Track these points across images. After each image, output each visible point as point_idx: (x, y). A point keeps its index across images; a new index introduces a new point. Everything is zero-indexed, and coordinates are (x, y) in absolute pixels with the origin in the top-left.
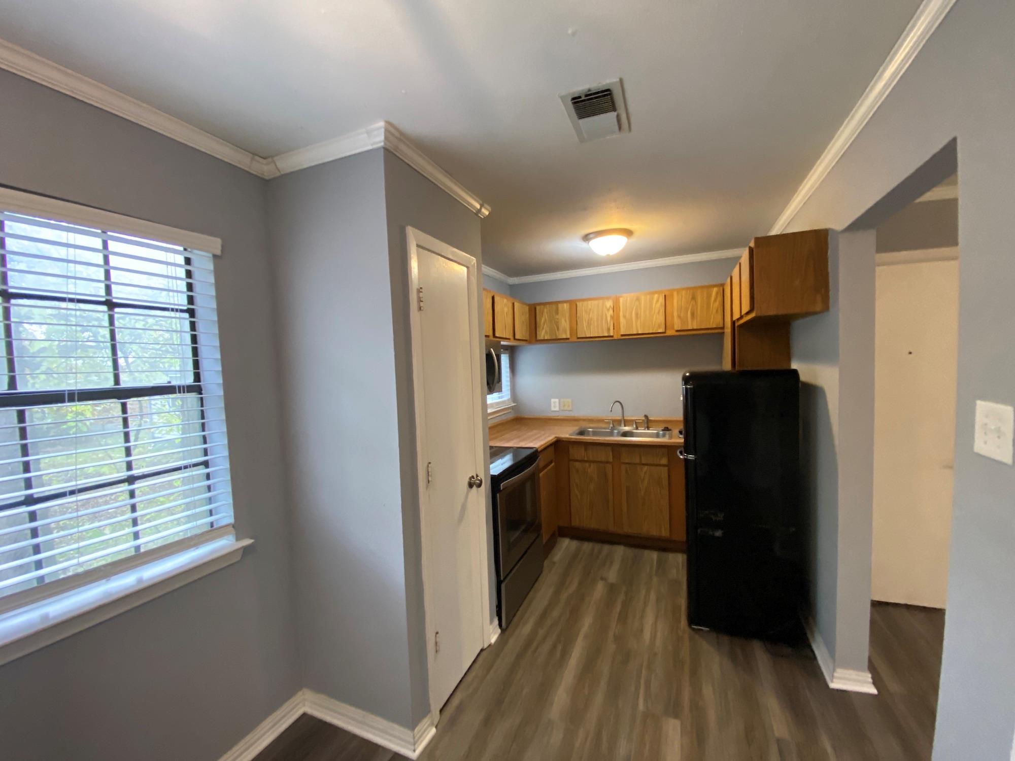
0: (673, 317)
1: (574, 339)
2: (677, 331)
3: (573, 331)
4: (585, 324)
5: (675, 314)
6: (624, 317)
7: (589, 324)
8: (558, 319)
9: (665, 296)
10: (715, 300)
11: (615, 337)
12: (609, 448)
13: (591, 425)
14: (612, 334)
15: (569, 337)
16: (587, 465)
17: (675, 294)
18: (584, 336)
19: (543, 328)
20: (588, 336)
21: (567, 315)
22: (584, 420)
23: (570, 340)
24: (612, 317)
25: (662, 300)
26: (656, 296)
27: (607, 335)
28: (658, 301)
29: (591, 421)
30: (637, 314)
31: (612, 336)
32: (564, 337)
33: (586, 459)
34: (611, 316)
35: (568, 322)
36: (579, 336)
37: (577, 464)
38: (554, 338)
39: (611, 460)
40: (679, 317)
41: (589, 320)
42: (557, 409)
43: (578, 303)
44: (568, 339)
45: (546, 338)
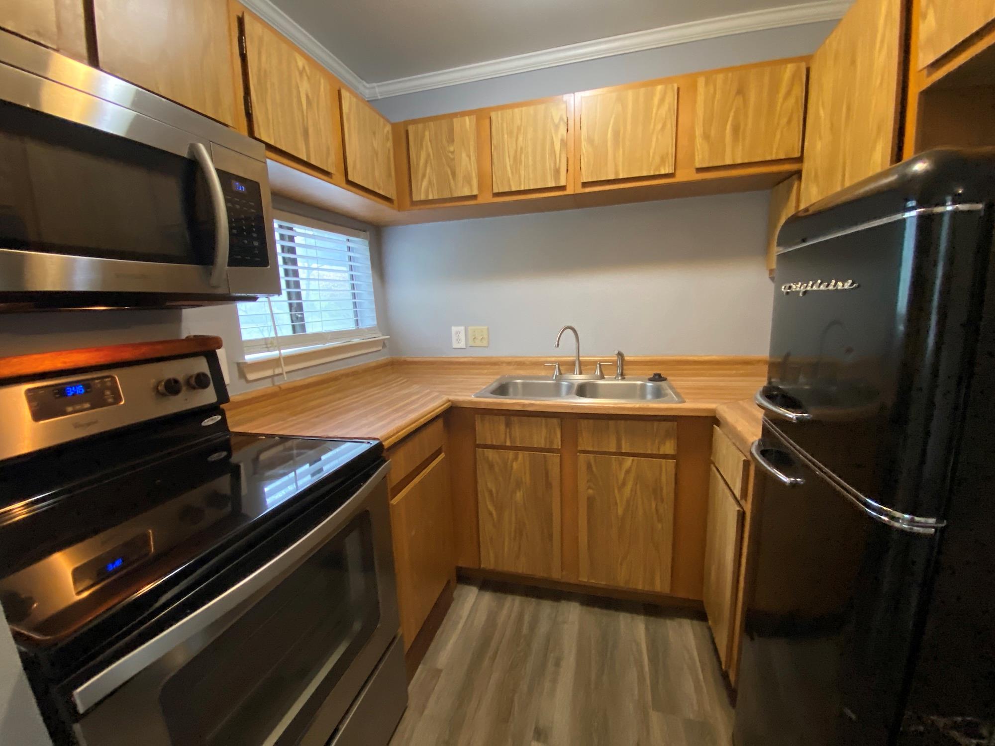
0: (692, 138)
1: (486, 198)
2: (700, 170)
3: (484, 179)
4: (508, 163)
5: (699, 131)
6: (590, 141)
7: (516, 161)
8: (453, 153)
9: (678, 89)
10: (788, 93)
11: (569, 191)
12: (555, 421)
13: (522, 372)
14: (562, 183)
15: (475, 192)
16: (511, 454)
17: (701, 81)
18: (507, 190)
19: (424, 176)
20: (514, 189)
21: (472, 144)
22: (509, 363)
23: (480, 201)
24: (564, 143)
25: (671, 98)
26: (659, 88)
27: (553, 185)
28: (662, 100)
29: (521, 364)
30: (616, 134)
31: (563, 188)
32: (466, 192)
33: (508, 444)
34: (562, 141)
35: (473, 159)
36: (496, 191)
37: (490, 454)
38: (447, 195)
39: (557, 444)
40: (706, 136)
41: (516, 152)
42: (462, 344)
43: (493, 115)
44: (474, 197)
45: (430, 197)
